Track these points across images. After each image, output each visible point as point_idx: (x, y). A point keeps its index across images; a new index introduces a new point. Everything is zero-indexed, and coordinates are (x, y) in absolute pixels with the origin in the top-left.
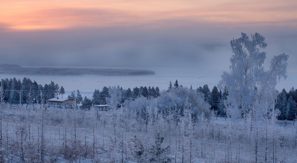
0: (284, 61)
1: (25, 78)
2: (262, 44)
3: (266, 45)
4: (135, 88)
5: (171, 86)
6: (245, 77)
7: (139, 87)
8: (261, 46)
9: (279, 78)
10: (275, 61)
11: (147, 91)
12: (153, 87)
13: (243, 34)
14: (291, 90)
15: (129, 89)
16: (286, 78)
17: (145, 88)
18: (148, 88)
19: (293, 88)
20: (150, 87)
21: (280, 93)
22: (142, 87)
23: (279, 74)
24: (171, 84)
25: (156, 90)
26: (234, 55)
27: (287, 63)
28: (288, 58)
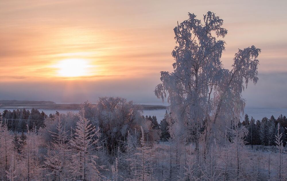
0: (254, 58)
1: (33, 109)
2: (219, 30)
3: (226, 32)
6: (194, 78)
8: (218, 34)
9: (247, 82)
10: (241, 57)
12: (150, 116)
13: (190, 14)
14: (280, 117)
16: (256, 82)
18: (145, 117)
19: (281, 115)
20: (147, 116)
21: (269, 119)
23: (246, 76)
26: (178, 46)
27: (257, 60)
28: (259, 53)
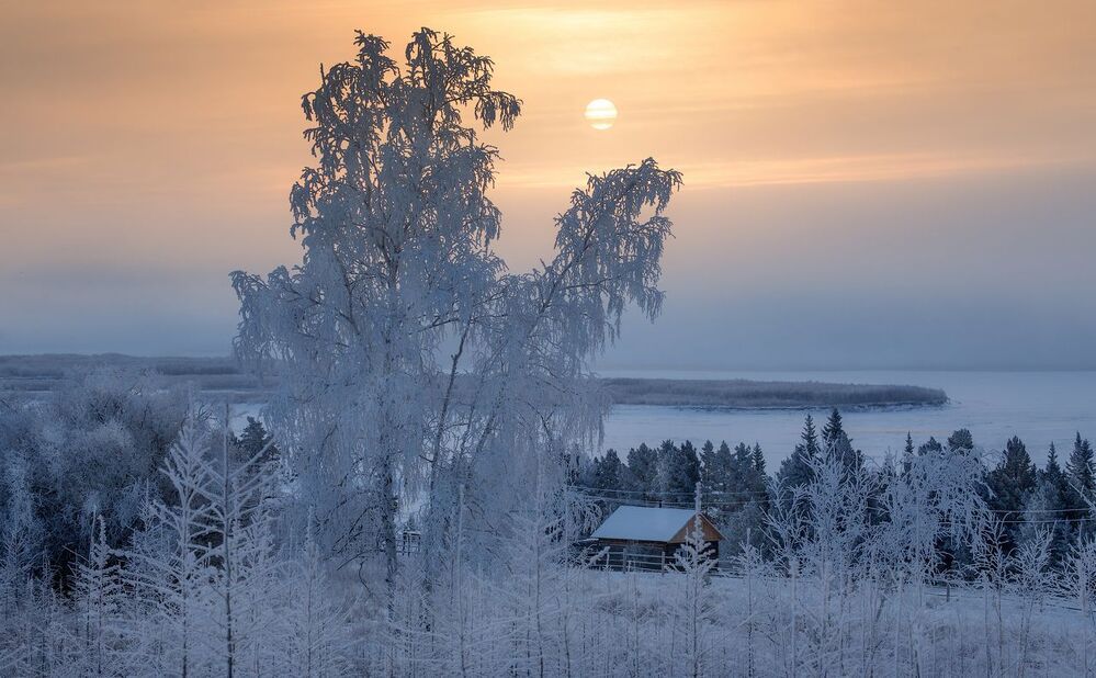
3: (514, 108)
4: (637, 447)
5: (810, 438)
7: (655, 445)
11: (698, 463)
12: (724, 446)
15: (612, 454)
17: (688, 448)
18: (699, 451)
20: (709, 446)
22: (668, 446)
24: (811, 430)
25: (736, 457)
